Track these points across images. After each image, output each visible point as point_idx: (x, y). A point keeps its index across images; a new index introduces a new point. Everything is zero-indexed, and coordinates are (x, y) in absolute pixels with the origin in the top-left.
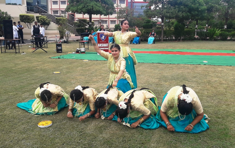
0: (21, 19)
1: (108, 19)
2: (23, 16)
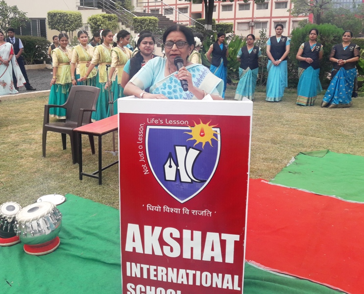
1: (269, 20)
2: (55, 15)
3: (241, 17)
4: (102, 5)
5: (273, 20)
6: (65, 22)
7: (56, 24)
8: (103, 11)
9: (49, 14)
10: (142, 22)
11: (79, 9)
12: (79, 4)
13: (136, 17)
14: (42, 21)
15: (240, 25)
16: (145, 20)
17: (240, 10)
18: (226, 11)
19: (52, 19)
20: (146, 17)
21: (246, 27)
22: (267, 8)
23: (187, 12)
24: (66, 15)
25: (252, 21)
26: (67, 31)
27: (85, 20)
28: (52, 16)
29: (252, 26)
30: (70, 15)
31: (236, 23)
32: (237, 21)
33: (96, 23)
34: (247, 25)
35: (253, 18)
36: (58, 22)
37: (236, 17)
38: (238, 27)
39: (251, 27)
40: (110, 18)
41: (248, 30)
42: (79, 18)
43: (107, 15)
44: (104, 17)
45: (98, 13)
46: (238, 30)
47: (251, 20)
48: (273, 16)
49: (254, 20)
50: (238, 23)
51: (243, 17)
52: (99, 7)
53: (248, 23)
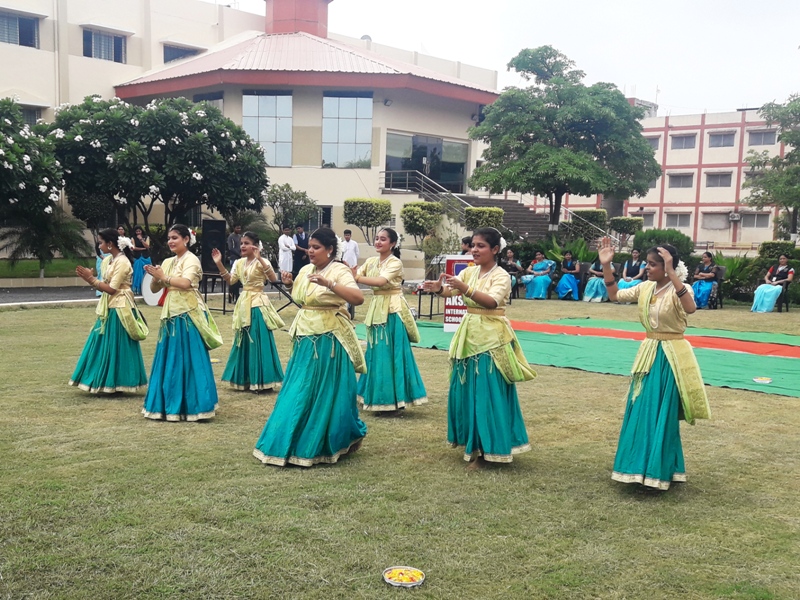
0: (349, 214)
13: (471, 207)
15: (708, 218)
16: (484, 212)
17: (708, 186)
18: (679, 187)
20: (485, 209)
21: (721, 223)
25: (736, 211)
28: (351, 205)
29: (736, 222)
31: (700, 215)
32: (702, 209)
34: (724, 217)
37: (701, 202)
38: (702, 221)
39: (732, 224)
41: (726, 229)
46: (703, 227)
47: (732, 208)
49: (740, 208)
50: (705, 214)
51: (710, 201)
53: (727, 214)
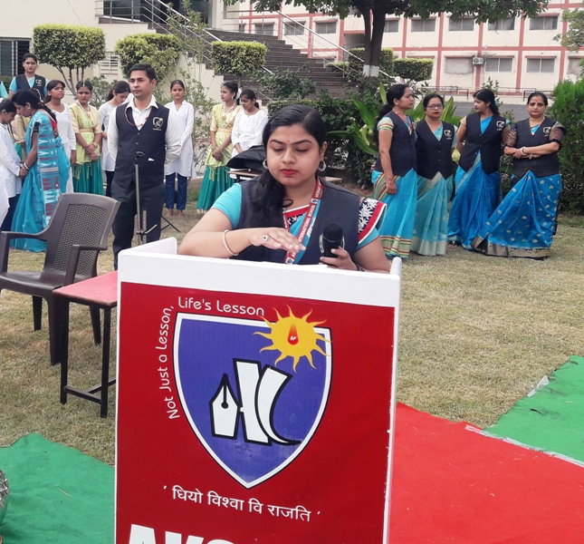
1: (515, 53)
2: (49, 33)
3: (453, 46)
4: (149, 15)
5: (525, 53)
6: (69, 50)
7: (49, 52)
8: (150, 27)
9: (37, 31)
10: (232, 52)
11: (101, 21)
12: (101, 12)
13: (219, 41)
14: (23, 45)
15: (451, 62)
16: (239, 49)
17: (451, 30)
18: (421, 30)
19: (42, 41)
20: (240, 43)
21: (464, 67)
22: (512, 28)
23: (334, 32)
24: (73, 35)
25: (479, 55)
26: (71, 67)
27: (111, 46)
28: (43, 35)
29: (479, 66)
30: (82, 35)
31: (443, 59)
32: (444, 53)
33: (131, 54)
34: (467, 62)
35: (480, 48)
36: (55, 49)
37: (443, 45)
38: (446, 67)
39: (475, 68)
40: (163, 44)
41: (469, 73)
42: (100, 40)
43: (159, 36)
44: (150, 41)
45: (139, 31)
46: (446, 72)
47: (476, 52)
48: (524, 45)
49: (483, 53)
50: (448, 58)
51: (459, 46)
52: (144, 20)
53: (470, 58)
